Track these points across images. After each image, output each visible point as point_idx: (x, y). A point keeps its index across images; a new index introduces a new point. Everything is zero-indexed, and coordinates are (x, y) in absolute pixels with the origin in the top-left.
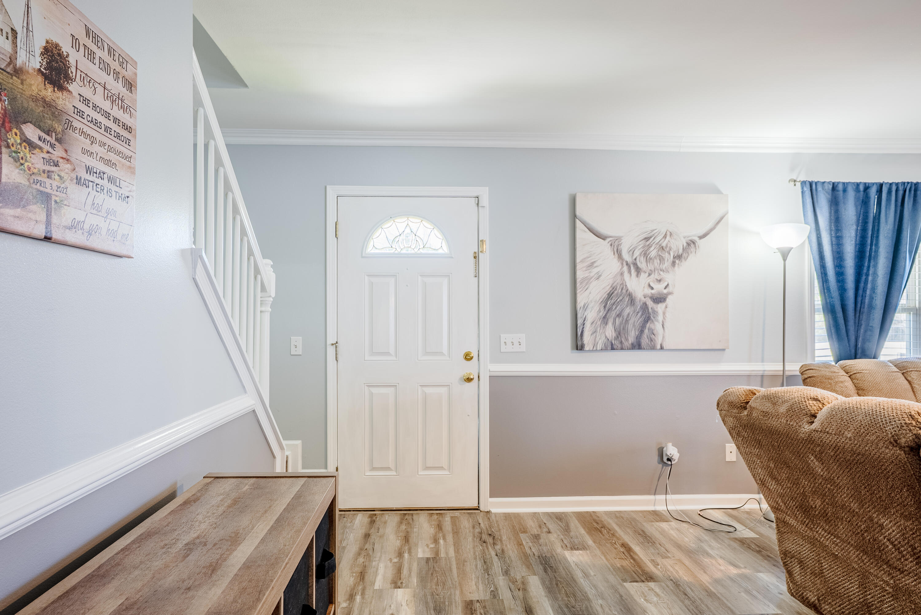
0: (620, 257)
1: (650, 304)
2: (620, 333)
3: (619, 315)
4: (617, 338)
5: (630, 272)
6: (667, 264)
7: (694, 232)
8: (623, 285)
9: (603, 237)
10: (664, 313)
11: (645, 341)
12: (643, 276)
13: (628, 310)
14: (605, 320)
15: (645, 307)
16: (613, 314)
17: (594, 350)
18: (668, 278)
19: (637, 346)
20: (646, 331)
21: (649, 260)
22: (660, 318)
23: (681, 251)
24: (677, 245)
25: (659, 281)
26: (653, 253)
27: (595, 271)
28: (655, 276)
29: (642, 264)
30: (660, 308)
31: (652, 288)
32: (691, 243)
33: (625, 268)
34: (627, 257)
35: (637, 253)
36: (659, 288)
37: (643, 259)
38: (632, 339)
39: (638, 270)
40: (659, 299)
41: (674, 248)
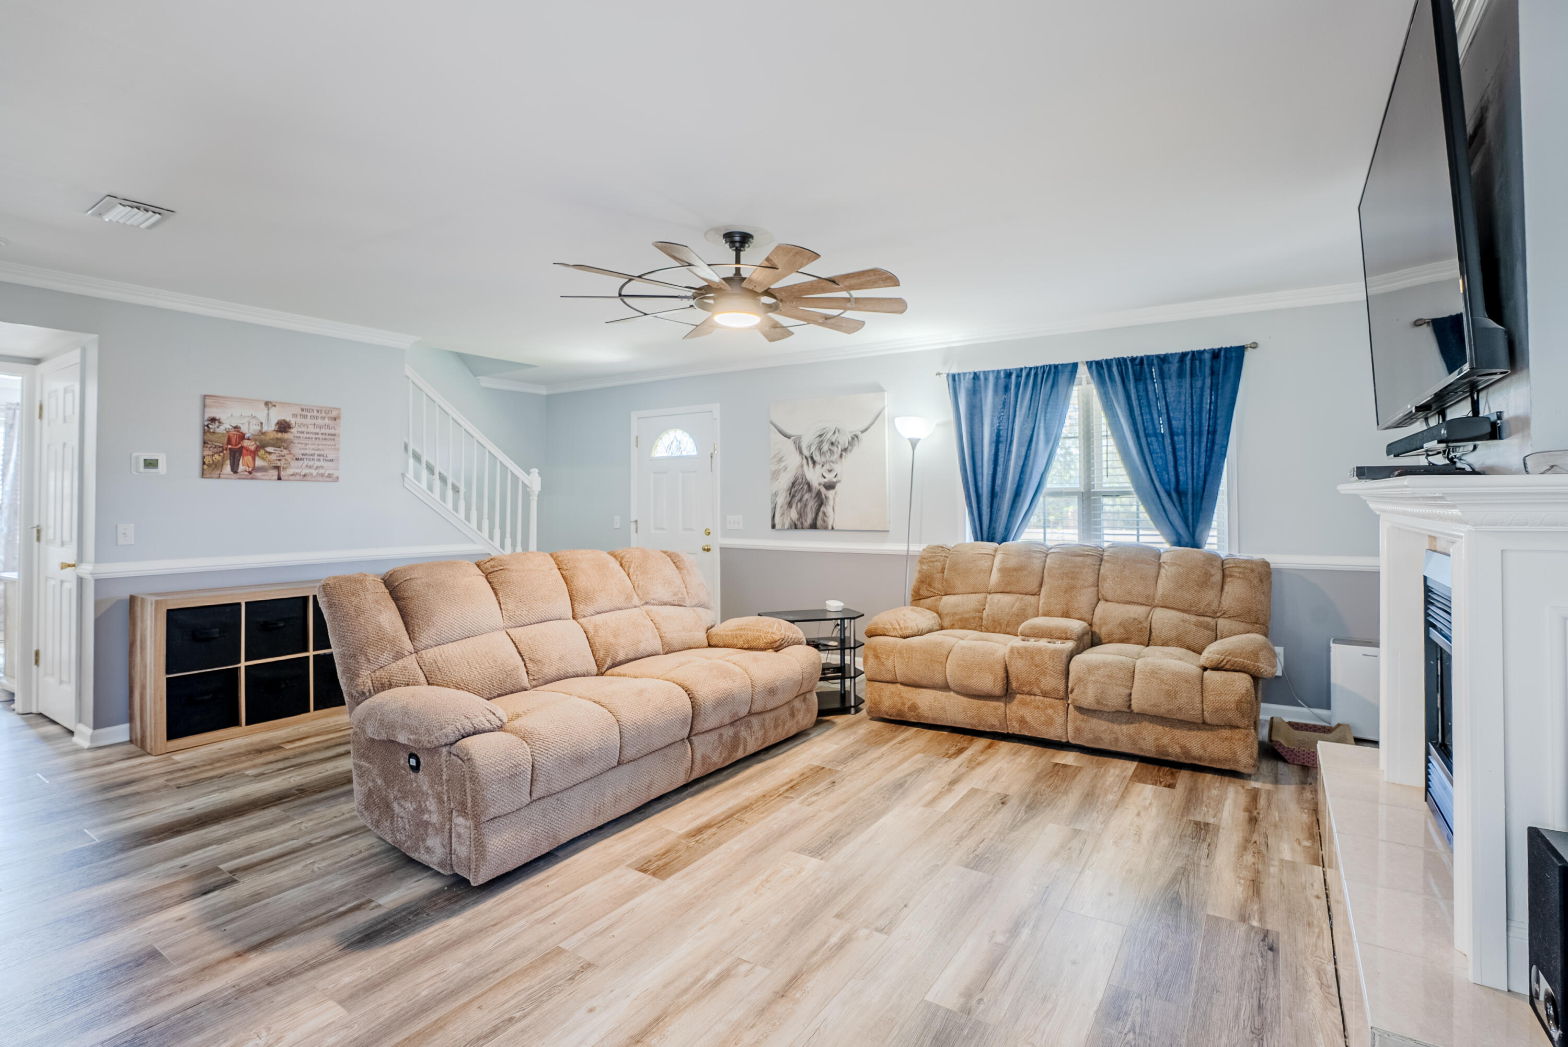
0: (801, 452)
1: (823, 490)
2: (801, 515)
3: (800, 500)
4: (798, 520)
5: (808, 464)
6: (836, 456)
7: (856, 428)
8: (803, 476)
9: (788, 437)
10: (834, 499)
11: (819, 522)
12: (818, 467)
13: (807, 496)
14: (790, 505)
15: (819, 494)
16: (797, 498)
17: (782, 529)
18: (837, 468)
19: (814, 526)
20: (821, 514)
21: (822, 453)
22: (831, 502)
23: (847, 445)
24: (844, 440)
25: (830, 471)
26: (826, 447)
27: (783, 464)
28: (827, 467)
29: (817, 458)
30: (831, 494)
31: (825, 478)
32: (855, 437)
33: (805, 461)
34: (806, 453)
35: (813, 448)
36: (830, 477)
37: (818, 453)
38: (809, 521)
39: (814, 462)
40: (830, 486)
41: (841, 442)
